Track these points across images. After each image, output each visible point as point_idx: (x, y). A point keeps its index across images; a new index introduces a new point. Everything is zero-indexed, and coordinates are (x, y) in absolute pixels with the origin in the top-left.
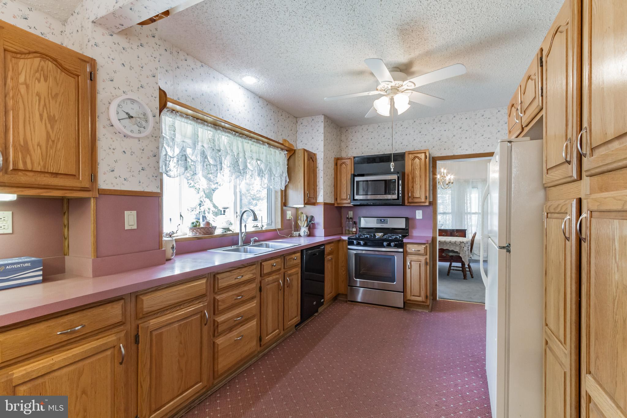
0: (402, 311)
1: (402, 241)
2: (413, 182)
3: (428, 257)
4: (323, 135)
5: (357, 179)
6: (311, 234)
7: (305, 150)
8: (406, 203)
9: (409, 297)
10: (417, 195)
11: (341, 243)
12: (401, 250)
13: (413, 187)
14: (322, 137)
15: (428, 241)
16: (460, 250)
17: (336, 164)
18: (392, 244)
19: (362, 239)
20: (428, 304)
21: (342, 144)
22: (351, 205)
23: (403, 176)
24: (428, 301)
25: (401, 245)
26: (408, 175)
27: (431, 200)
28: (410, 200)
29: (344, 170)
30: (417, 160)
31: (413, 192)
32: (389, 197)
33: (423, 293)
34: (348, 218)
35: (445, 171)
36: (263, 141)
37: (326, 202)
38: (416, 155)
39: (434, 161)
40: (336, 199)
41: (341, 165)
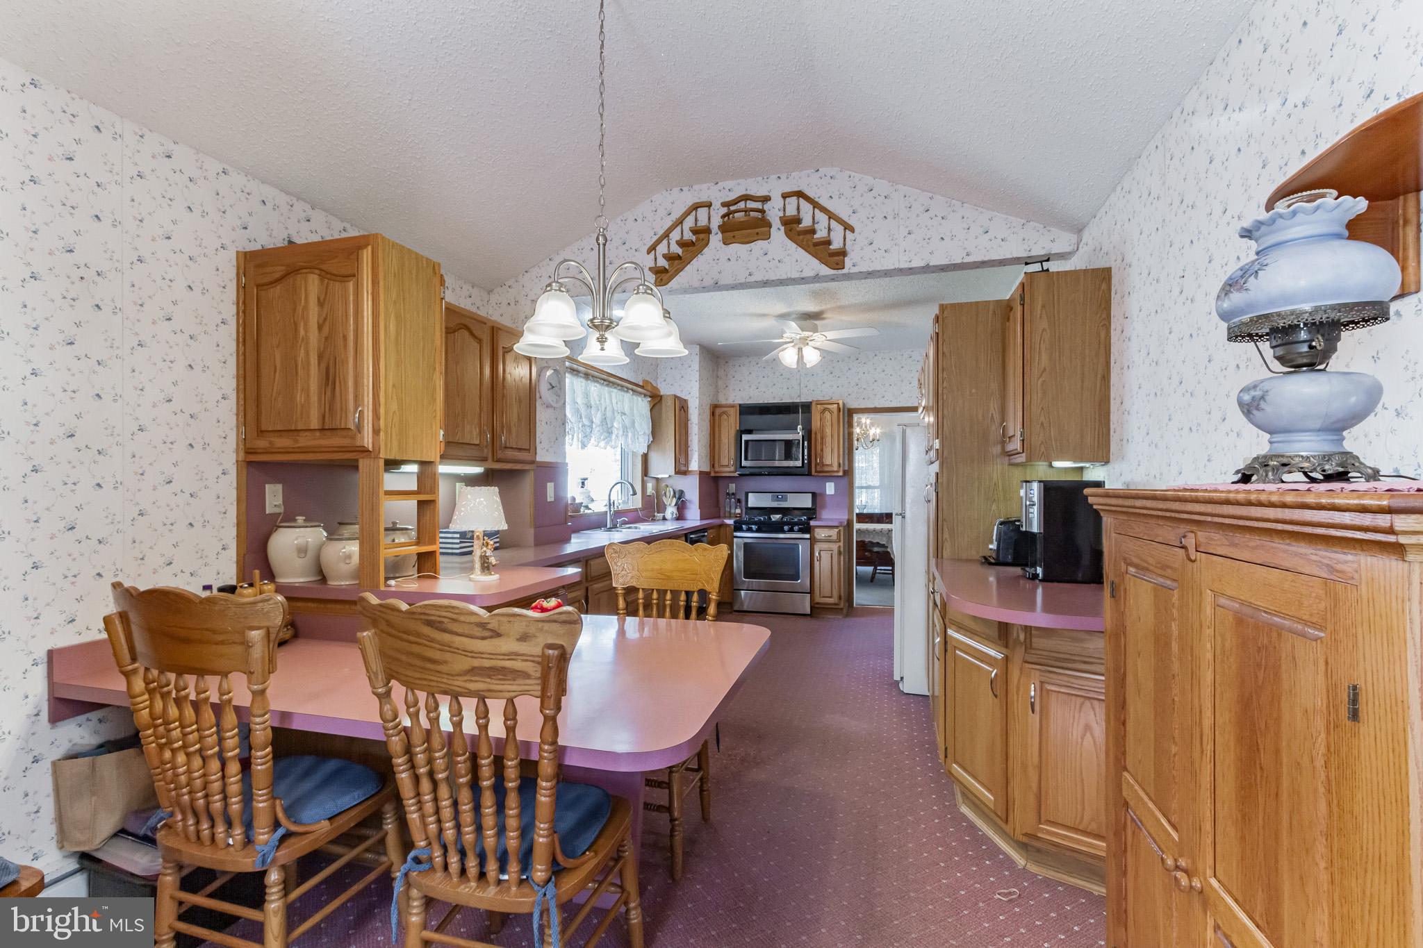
0: (809, 618)
1: (809, 524)
2: (822, 444)
3: (841, 544)
4: (698, 373)
5: (745, 437)
6: (680, 517)
7: (676, 397)
8: (813, 473)
9: (818, 599)
10: (828, 461)
11: (722, 530)
12: (807, 536)
13: (822, 450)
14: (696, 376)
15: (841, 523)
16: (887, 542)
17: (713, 414)
18: (796, 528)
19: (755, 523)
20: (842, 606)
21: (720, 383)
22: (736, 474)
23: (808, 434)
24: (842, 602)
25: (806, 529)
26: (816, 434)
27: (846, 468)
28: (819, 468)
29: (724, 424)
30: (827, 414)
31: (822, 458)
32: (791, 463)
33: (835, 594)
34: (728, 494)
35: (868, 422)
36: (627, 388)
37: (702, 470)
38: (825, 406)
39: (851, 413)
40: (713, 466)
41: (720, 416)
